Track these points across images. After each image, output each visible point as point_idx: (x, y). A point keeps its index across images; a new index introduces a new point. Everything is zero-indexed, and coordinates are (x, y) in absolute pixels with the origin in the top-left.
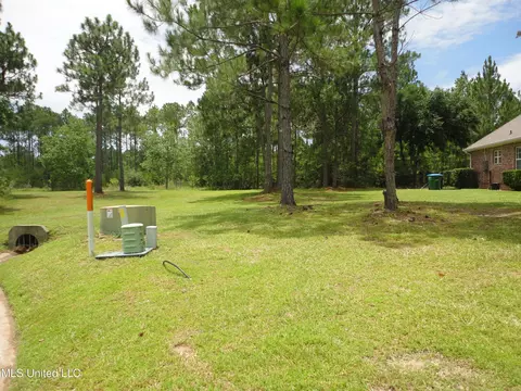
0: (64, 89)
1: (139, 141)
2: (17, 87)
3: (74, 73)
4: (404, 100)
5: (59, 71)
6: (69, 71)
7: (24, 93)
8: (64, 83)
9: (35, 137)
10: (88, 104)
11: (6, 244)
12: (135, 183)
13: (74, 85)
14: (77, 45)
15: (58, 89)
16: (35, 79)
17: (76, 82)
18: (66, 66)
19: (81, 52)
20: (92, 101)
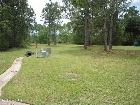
0: (41, 20)
1: (61, 32)
2: (32, 20)
3: (44, 17)
4: (131, 20)
5: (41, 16)
6: (43, 16)
7: (33, 22)
8: (42, 19)
9: (37, 31)
10: (47, 24)
11: (26, 55)
12: (60, 43)
13: (44, 20)
14: (44, 10)
15: (40, 21)
16: (36, 18)
17: (44, 19)
18: (42, 15)
19: (45, 11)
20: (48, 23)
